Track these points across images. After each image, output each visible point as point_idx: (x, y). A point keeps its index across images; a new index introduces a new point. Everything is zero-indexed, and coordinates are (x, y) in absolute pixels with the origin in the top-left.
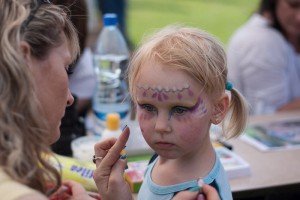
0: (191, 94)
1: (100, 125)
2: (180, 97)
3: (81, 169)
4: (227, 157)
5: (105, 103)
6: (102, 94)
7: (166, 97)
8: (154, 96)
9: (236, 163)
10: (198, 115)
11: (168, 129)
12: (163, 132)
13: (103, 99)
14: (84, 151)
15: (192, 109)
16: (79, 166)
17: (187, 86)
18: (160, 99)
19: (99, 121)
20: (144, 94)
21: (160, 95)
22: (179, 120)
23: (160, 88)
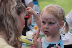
0: (54, 20)
1: (33, 28)
2: (51, 20)
3: (28, 39)
4: (64, 37)
5: (34, 23)
6: (34, 21)
7: (48, 20)
8: (45, 19)
9: (66, 38)
10: (56, 25)
11: (48, 28)
12: (46, 28)
13: (33, 22)
14: (29, 35)
15: (54, 24)
16: (27, 38)
17: (53, 18)
18: (46, 20)
19: (33, 27)
20: (43, 19)
21: (46, 19)
22: (51, 26)
23: (46, 18)
